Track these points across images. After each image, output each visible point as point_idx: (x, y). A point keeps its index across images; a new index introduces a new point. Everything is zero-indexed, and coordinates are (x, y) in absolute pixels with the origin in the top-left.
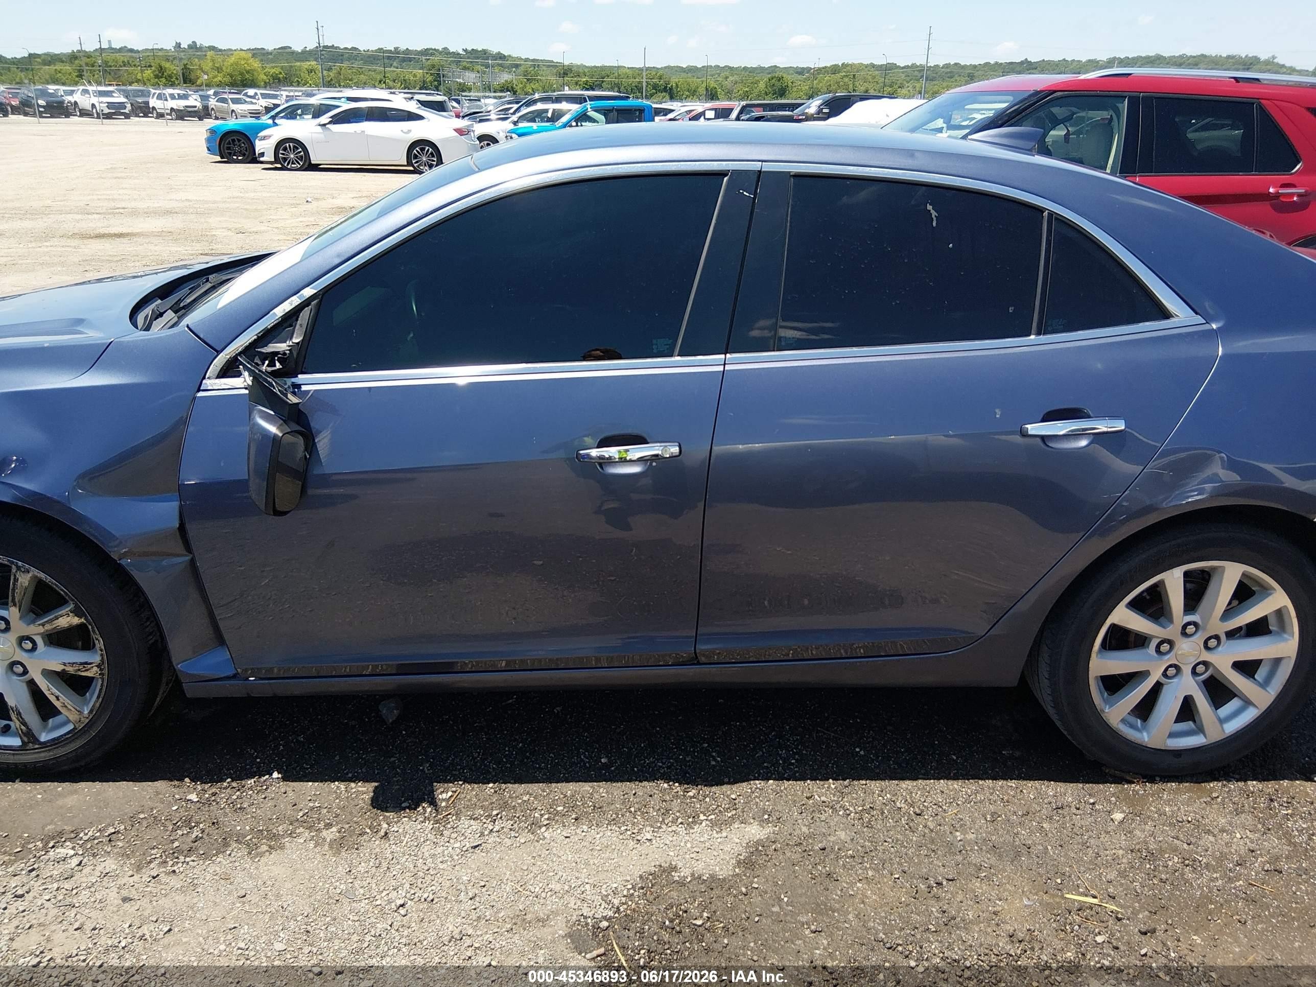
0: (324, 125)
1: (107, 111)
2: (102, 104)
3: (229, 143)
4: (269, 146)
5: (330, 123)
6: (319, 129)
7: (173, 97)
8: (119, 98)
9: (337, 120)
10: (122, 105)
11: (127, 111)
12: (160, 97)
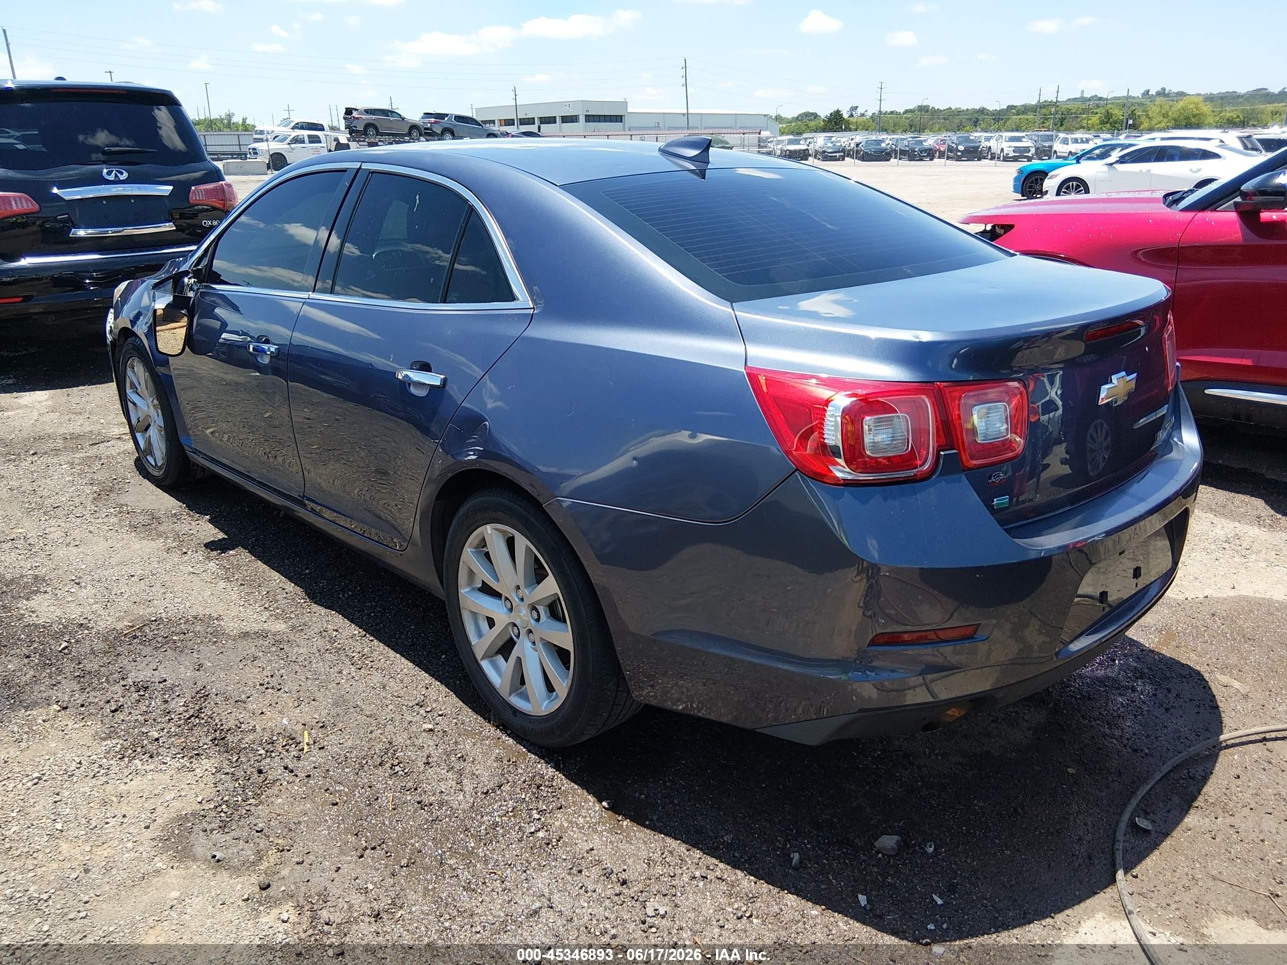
0: (1111, 164)
1: (1012, 154)
2: (1008, 148)
3: (1032, 182)
4: (1053, 185)
5: (1117, 162)
6: (1106, 168)
7: (1076, 141)
8: (1026, 143)
9: (1122, 160)
10: (1027, 149)
11: (1030, 154)
12: (1065, 141)
